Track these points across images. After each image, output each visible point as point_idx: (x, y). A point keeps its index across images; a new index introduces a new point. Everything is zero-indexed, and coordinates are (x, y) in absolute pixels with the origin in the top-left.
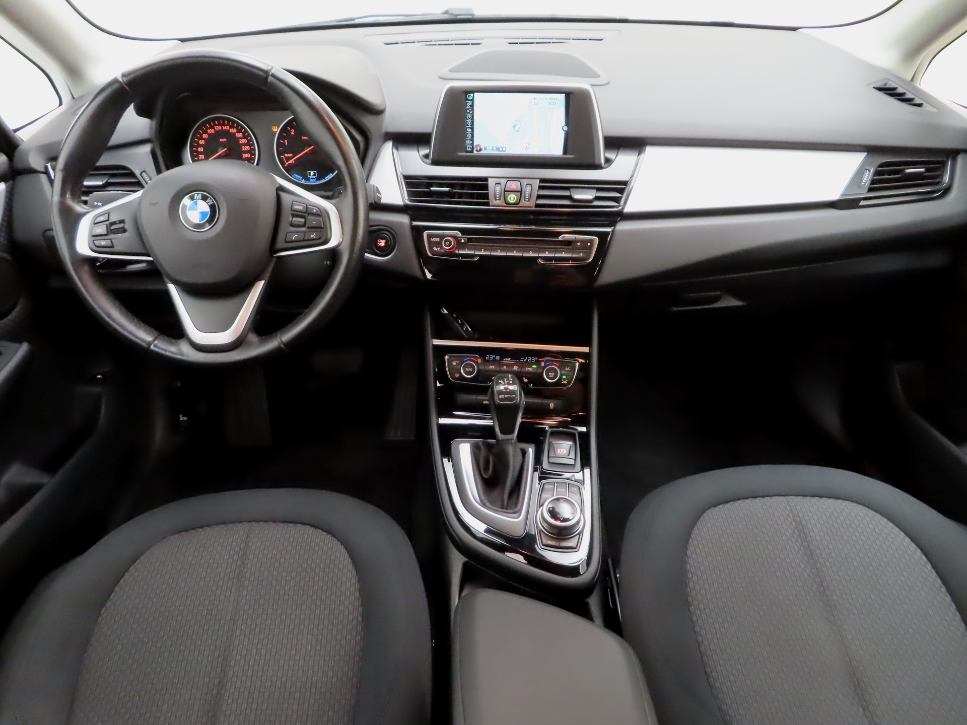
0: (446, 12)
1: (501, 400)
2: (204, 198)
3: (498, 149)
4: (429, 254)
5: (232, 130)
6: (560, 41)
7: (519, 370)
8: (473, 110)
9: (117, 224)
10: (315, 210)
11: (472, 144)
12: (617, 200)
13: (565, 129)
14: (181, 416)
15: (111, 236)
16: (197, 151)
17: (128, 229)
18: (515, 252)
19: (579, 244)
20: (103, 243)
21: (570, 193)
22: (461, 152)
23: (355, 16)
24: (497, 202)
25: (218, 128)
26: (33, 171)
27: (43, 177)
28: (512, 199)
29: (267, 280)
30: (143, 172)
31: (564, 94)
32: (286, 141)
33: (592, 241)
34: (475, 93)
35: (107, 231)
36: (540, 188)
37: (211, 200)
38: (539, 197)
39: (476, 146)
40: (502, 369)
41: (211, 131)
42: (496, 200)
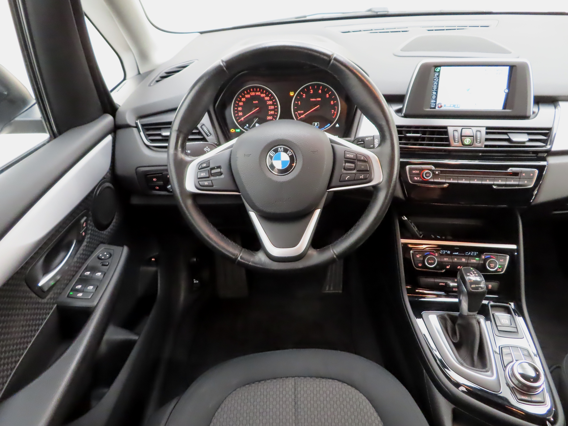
0: (370, 10)
1: (473, 288)
2: (286, 151)
3: (454, 106)
4: (410, 182)
5: (263, 95)
6: (461, 28)
7: (466, 262)
8: (438, 79)
9: (215, 169)
10: (362, 158)
11: (436, 102)
12: (545, 141)
13: (506, 92)
14: (194, 280)
15: (212, 178)
16: (237, 110)
17: (223, 173)
18: (476, 180)
19: (524, 174)
20: (206, 183)
21: (508, 136)
22: (427, 108)
23: (307, 14)
24: (456, 144)
25: (253, 94)
26: (128, 126)
27: (135, 130)
28: (468, 142)
29: (322, 209)
30: (202, 125)
31: (508, 67)
32: (299, 102)
33: (533, 173)
34: (442, 67)
35: (209, 175)
36: (487, 133)
37: (291, 152)
38: (487, 140)
39: (438, 104)
40: (454, 261)
41: (248, 96)
42: (455, 142)
